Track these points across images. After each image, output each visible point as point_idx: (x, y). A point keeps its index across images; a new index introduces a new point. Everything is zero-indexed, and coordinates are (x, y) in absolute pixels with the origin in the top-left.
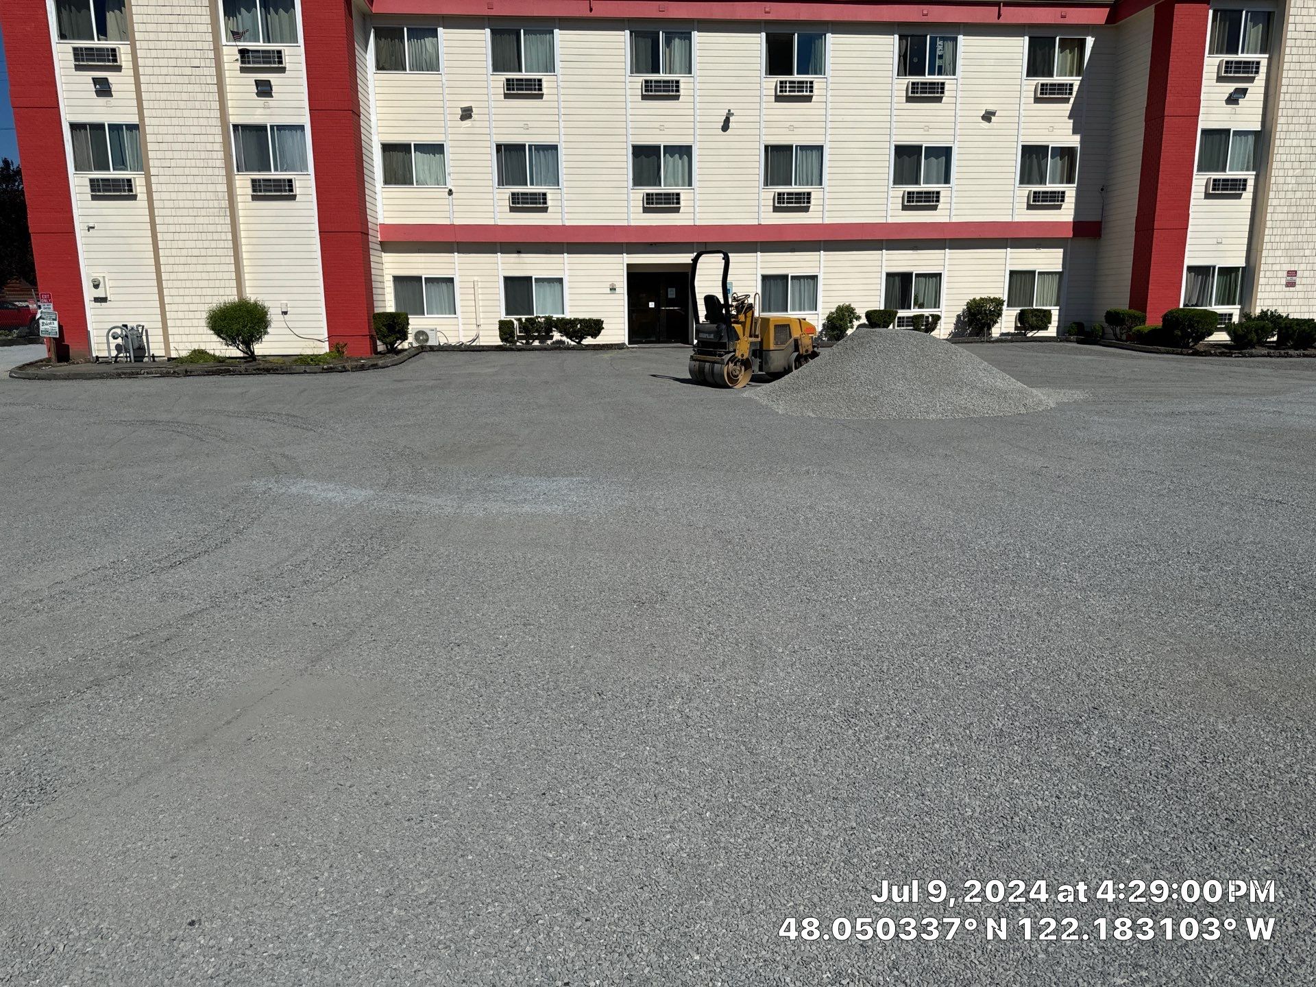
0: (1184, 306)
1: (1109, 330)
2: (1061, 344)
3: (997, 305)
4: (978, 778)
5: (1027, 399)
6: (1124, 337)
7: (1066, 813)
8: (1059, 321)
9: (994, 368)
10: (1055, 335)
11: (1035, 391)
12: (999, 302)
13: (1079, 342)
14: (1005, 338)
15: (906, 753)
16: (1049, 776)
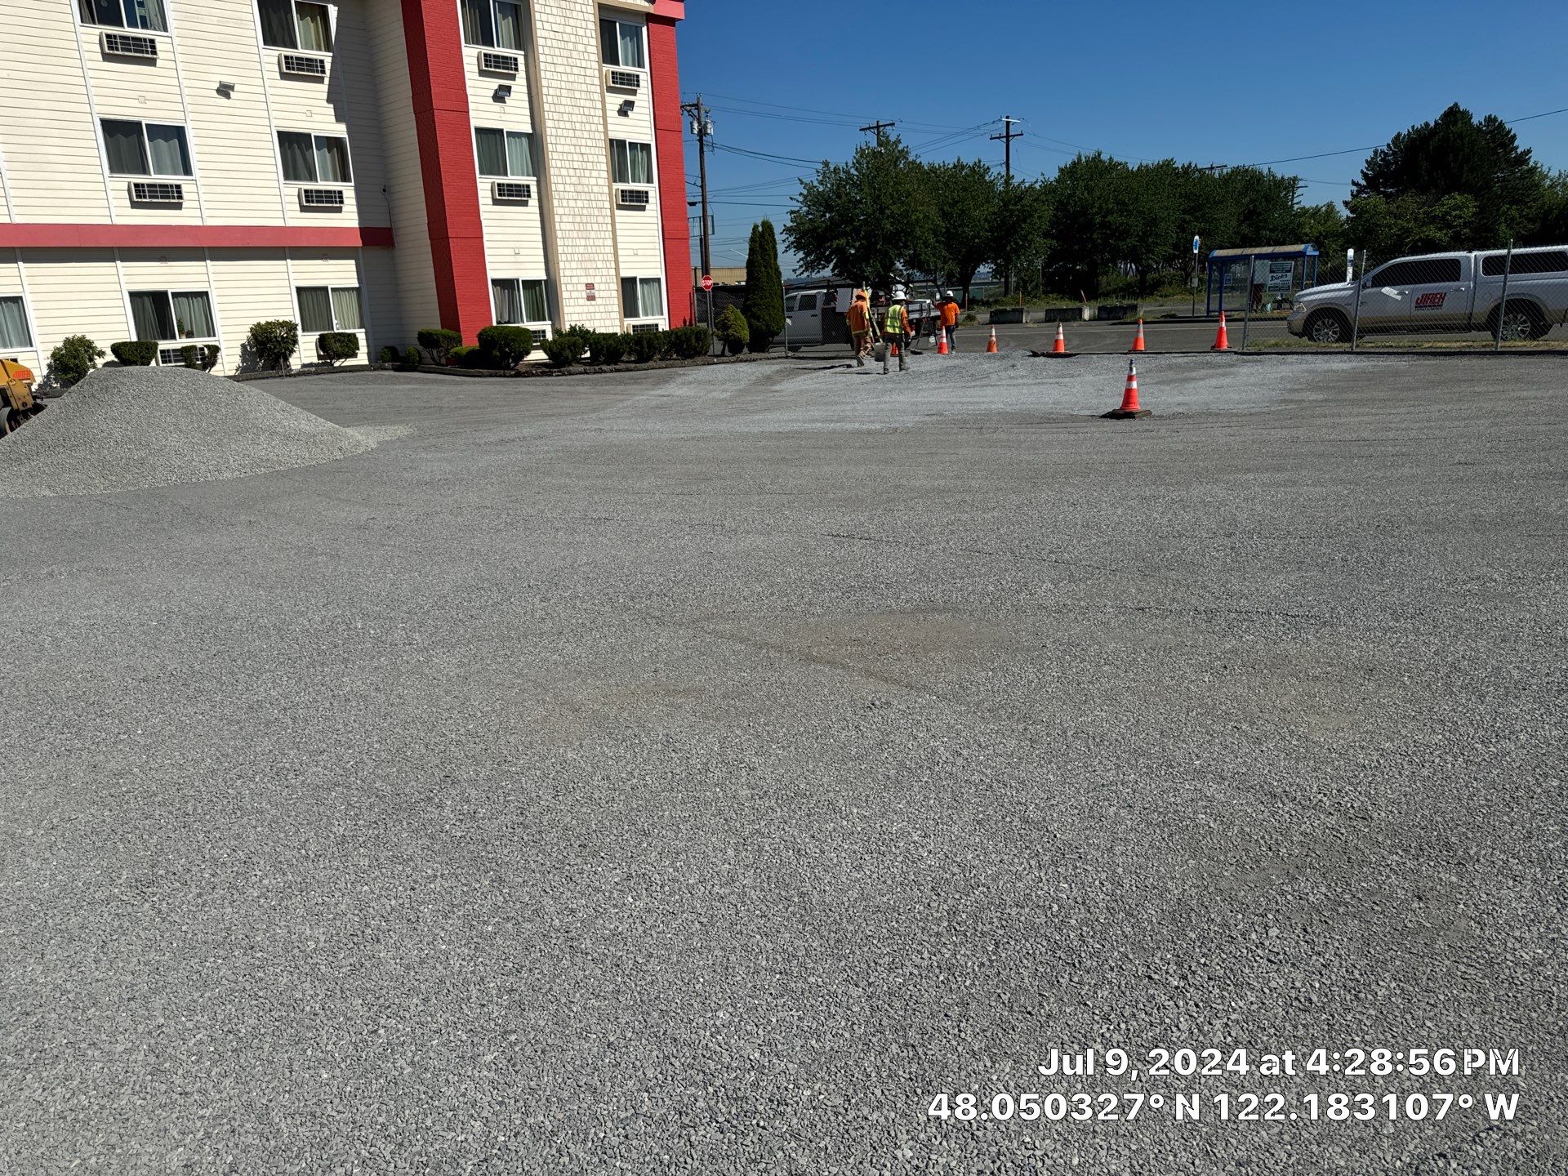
0: (498, 323)
1: (425, 354)
2: (376, 373)
3: (290, 331)
4: (320, 901)
5: (341, 441)
6: (443, 361)
7: (423, 903)
8: (368, 346)
9: (294, 407)
10: (366, 362)
11: (350, 431)
12: (291, 327)
13: (395, 370)
14: (307, 370)
15: (226, 904)
16: (401, 869)
